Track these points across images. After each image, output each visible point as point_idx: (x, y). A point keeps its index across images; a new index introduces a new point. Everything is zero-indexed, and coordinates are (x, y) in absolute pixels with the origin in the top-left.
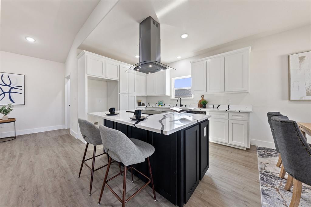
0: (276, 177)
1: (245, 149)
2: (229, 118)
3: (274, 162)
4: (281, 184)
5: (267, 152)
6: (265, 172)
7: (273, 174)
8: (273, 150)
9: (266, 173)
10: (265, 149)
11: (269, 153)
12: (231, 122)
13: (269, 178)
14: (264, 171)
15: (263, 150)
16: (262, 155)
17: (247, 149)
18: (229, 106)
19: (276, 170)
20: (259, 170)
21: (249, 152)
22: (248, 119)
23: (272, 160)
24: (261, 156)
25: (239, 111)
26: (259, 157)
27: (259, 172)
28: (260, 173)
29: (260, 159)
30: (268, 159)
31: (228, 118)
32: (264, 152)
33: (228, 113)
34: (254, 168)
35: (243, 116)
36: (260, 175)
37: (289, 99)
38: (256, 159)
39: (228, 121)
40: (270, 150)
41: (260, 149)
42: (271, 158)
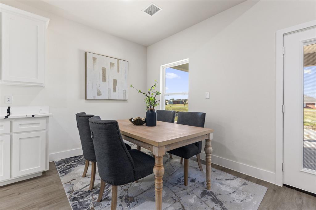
0: (86, 193)
1: (41, 175)
2: (14, 131)
3: (78, 173)
4: (93, 198)
5: (68, 164)
6: (75, 194)
7: (83, 190)
8: (72, 159)
9: (76, 196)
10: (64, 161)
11: (70, 164)
12: (16, 137)
13: (81, 201)
14: (73, 193)
15: (63, 164)
16: (65, 172)
17: (44, 173)
18: (9, 108)
19: (83, 183)
20: (68, 195)
21: (48, 176)
22: (47, 127)
23: (75, 173)
24: (64, 174)
25: (33, 116)
26: (61, 176)
27: (69, 200)
28: (71, 201)
29: (64, 179)
30: (72, 172)
31: (11, 131)
32: (65, 166)
33: (11, 122)
34: (61, 198)
35: (39, 123)
36: (71, 203)
37: (86, 99)
38: (59, 183)
39: (11, 136)
40: (70, 160)
41: (59, 163)
42: (74, 169)
